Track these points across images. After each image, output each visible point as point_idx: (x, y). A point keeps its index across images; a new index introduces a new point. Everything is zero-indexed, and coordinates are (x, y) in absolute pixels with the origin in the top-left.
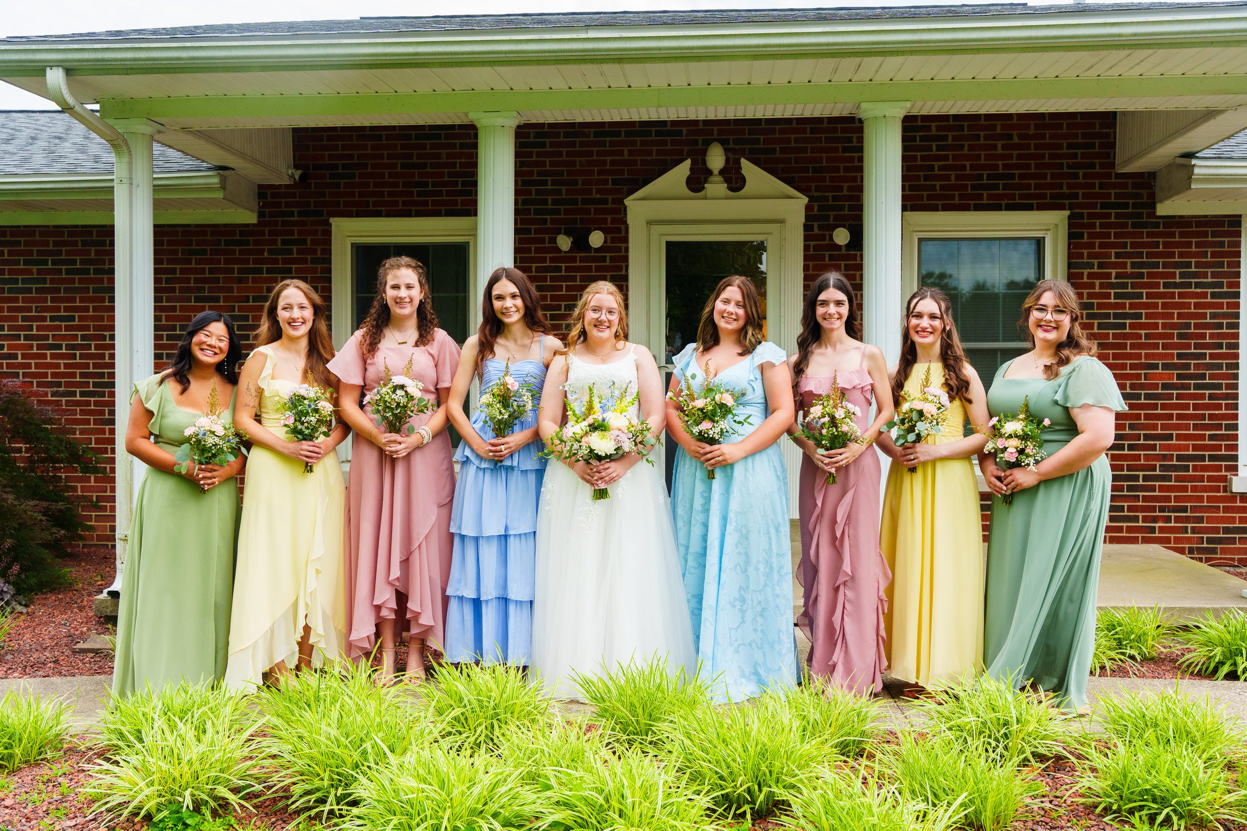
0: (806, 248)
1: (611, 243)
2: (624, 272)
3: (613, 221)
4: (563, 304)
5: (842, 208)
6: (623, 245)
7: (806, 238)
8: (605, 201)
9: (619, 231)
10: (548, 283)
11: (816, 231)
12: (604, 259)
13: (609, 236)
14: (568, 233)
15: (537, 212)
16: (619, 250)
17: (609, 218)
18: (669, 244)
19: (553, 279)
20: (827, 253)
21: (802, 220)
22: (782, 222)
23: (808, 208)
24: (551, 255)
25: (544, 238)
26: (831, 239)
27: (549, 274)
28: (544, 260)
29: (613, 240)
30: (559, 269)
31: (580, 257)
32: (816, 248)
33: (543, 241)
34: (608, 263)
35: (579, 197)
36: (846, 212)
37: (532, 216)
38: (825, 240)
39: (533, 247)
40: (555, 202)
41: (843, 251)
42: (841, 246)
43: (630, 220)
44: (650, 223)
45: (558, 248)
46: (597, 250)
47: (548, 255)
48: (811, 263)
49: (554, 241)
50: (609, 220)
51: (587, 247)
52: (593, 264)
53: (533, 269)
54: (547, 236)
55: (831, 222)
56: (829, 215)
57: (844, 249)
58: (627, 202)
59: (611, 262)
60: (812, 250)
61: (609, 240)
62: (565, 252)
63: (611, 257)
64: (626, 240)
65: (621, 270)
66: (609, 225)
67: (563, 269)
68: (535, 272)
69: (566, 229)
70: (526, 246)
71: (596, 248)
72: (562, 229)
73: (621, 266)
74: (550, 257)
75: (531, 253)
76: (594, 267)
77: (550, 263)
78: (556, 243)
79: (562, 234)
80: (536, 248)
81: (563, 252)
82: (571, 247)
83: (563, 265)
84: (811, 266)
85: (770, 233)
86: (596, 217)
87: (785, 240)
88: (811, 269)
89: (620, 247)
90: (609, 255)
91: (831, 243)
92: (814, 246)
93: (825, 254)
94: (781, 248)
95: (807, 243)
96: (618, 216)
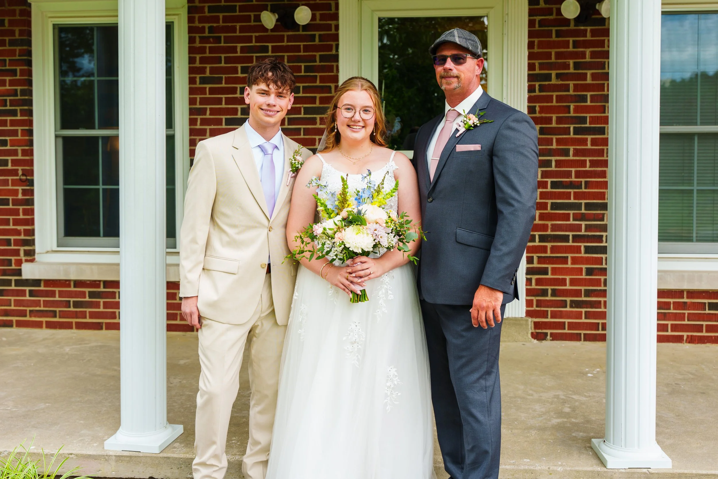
0: (531, 24)
1: (320, 20)
2: (334, 52)
6: (333, 23)
7: (531, 13)
9: (328, 7)
11: (542, 5)
12: (312, 38)
13: (318, 13)
14: (273, 11)
16: (328, 27)
18: (381, 20)
20: (554, 29)
24: (257, 34)
25: (250, 16)
26: (560, 13)
27: (255, 55)
28: (249, 39)
29: (323, 17)
30: (265, 49)
31: (288, 36)
32: (542, 23)
33: (247, 19)
34: (317, 42)
38: (552, 14)
39: (238, 25)
41: (572, 27)
42: (568, 20)
45: (263, 26)
46: (306, 27)
47: (254, 35)
48: (536, 40)
49: (258, 18)
51: (295, 26)
52: (302, 44)
53: (239, 50)
54: (252, 14)
57: (573, 24)
59: (320, 40)
60: (537, 26)
61: (317, 17)
62: (272, 30)
63: (320, 35)
64: (336, 17)
65: (331, 50)
66: (318, 1)
67: (270, 48)
68: (241, 53)
69: (271, 5)
70: (230, 24)
71: (303, 26)
72: (267, 5)
73: (331, 46)
74: (256, 36)
75: (236, 33)
76: (302, 47)
77: (256, 42)
78: (260, 21)
79: (267, 10)
80: (241, 27)
81: (269, 31)
82: (275, 25)
83: (270, 45)
84: (536, 43)
85: (492, 8)
87: (507, 14)
88: (536, 47)
89: (330, 25)
90: (317, 33)
91: (559, 17)
92: (540, 21)
93: (552, 30)
94: (503, 24)
95: (532, 18)
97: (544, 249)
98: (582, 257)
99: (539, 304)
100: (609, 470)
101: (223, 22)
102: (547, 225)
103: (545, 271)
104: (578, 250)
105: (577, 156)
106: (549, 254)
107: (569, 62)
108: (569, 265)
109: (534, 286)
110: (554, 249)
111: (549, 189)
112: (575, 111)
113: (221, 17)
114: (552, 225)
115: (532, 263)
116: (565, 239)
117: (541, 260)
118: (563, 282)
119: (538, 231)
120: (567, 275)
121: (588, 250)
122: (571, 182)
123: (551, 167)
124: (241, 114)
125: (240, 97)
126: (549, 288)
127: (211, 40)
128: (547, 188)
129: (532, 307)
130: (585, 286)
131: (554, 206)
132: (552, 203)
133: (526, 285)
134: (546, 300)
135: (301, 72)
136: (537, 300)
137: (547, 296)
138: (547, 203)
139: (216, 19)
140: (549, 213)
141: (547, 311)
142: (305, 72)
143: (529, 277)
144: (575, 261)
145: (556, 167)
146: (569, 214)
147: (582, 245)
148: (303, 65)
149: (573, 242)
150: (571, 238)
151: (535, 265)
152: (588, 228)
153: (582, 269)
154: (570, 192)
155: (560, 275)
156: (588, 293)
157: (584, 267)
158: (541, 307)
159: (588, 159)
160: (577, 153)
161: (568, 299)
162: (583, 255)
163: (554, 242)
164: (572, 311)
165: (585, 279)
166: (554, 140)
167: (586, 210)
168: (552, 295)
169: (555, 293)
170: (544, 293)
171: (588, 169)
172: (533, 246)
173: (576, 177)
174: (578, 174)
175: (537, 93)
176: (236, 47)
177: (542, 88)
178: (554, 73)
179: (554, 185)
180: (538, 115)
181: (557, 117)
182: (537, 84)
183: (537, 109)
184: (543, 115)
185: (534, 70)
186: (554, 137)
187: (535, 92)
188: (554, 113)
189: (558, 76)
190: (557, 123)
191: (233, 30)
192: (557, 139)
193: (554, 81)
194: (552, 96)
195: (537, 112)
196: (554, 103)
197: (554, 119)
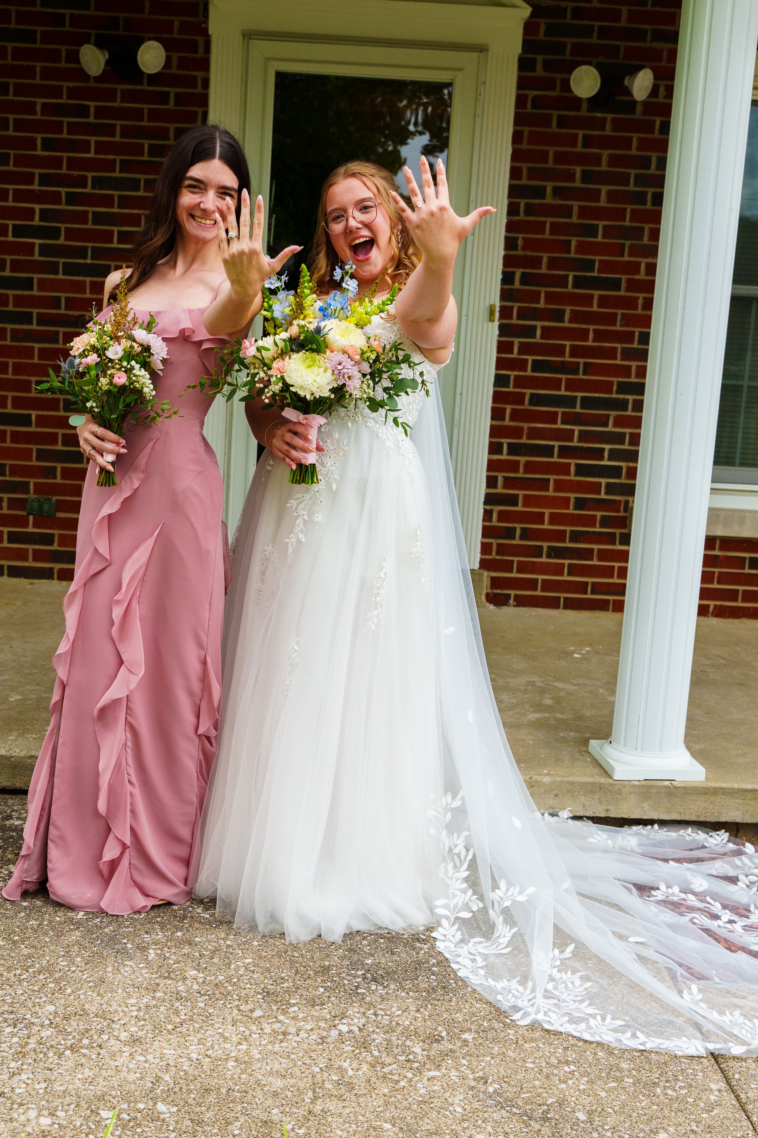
0: (520, 101)
1: (179, 68)
3: (184, 28)
4: (90, 175)
5: (588, 31)
6: (200, 75)
7: (522, 83)
9: (193, 47)
10: (65, 135)
11: (539, 71)
12: (164, 98)
13: (175, 56)
14: (100, 45)
16: (192, 82)
17: (177, 21)
18: (281, 76)
19: (73, 128)
20: (555, 113)
21: (518, 49)
22: (482, 49)
23: (529, 27)
24: (71, 84)
25: (59, 51)
26: (566, 86)
27: (66, 119)
28: (57, 92)
29: (183, 64)
30: (84, 111)
31: (123, 91)
32: (537, 102)
33: (55, 56)
34: (171, 105)
36: (594, 40)
37: (38, 8)
38: (553, 89)
39: (39, 66)
41: (584, 112)
42: (579, 100)
43: (214, 27)
44: (248, 35)
45: (82, 70)
46: (154, 79)
47: (65, 84)
48: (526, 130)
49: (74, 57)
50: (177, 24)
51: (135, 74)
52: (146, 106)
53: (38, 108)
54: (63, 48)
55: (567, 57)
56: (565, 44)
57: (585, 106)
59: (177, 103)
60: (529, 105)
61: (175, 62)
62: (97, 79)
63: (177, 94)
64: (205, 65)
65: (194, 121)
66: (176, 35)
67: (92, 110)
68: (42, 115)
69: (96, 35)
70: (25, 63)
71: (150, 76)
72: (89, 35)
73: (196, 113)
74: (68, 87)
75: (34, 78)
76: (146, 112)
77: (69, 98)
78: (78, 62)
79: (89, 43)
80: (43, 69)
81: (92, 79)
82: (104, 70)
83: (92, 104)
84: (526, 135)
85: (460, 70)
86: (152, 17)
87: (484, 83)
88: (525, 141)
89: (195, 78)
90: (173, 91)
91: (565, 94)
92: (535, 99)
93: (552, 115)
94: (476, 98)
95: (522, 92)
96: (192, 19)
97: (514, 466)
98: (571, 481)
99: (502, 549)
100: (616, 783)
101: (13, 59)
102: (522, 428)
103: (513, 500)
104: (565, 469)
105: (576, 322)
106: (521, 475)
107: (575, 170)
108: (551, 493)
109: (495, 522)
110: (529, 467)
111: (529, 373)
112: (578, 251)
113: (10, 50)
114: (529, 429)
115: (495, 487)
116: (548, 451)
117: (508, 483)
118: (539, 518)
119: (508, 438)
120: (546, 507)
121: (581, 470)
122: (563, 362)
123: (534, 337)
124: (41, 220)
125: (39, 190)
126: (518, 526)
128: (525, 370)
129: (491, 554)
130: (572, 525)
131: (535, 400)
132: (532, 394)
133: (484, 520)
134: (512, 545)
135: (143, 155)
136: (498, 545)
137: (514, 538)
138: (524, 394)
140: (526, 410)
141: (513, 561)
142: (149, 156)
143: (488, 507)
144: (559, 486)
145: (542, 337)
146: (556, 413)
147: (573, 462)
148: (146, 143)
149: (559, 456)
150: (556, 450)
151: (500, 490)
152: (584, 436)
153: (569, 499)
154: (561, 379)
155: (535, 507)
156: (576, 537)
157: (572, 496)
158: (503, 554)
159: (592, 327)
160: (575, 317)
161: (545, 545)
162: (572, 477)
163: (530, 455)
164: (550, 563)
165: (573, 514)
166: (543, 296)
167: (582, 407)
168: (522, 538)
169: (526, 534)
170: (510, 533)
171: (590, 343)
172: (498, 460)
173: (571, 356)
174: (575, 352)
175: (522, 217)
176: (34, 104)
177: (530, 210)
178: (550, 186)
179: (537, 366)
180: (520, 252)
181: (550, 258)
182: (523, 202)
183: (520, 242)
184: (529, 253)
185: (520, 179)
186: (543, 290)
187: (518, 214)
188: (545, 252)
189: (556, 191)
190: (549, 268)
191: (30, 73)
192: (547, 293)
193: (549, 199)
194: (545, 223)
195: (520, 248)
196: (547, 235)
197: (545, 260)
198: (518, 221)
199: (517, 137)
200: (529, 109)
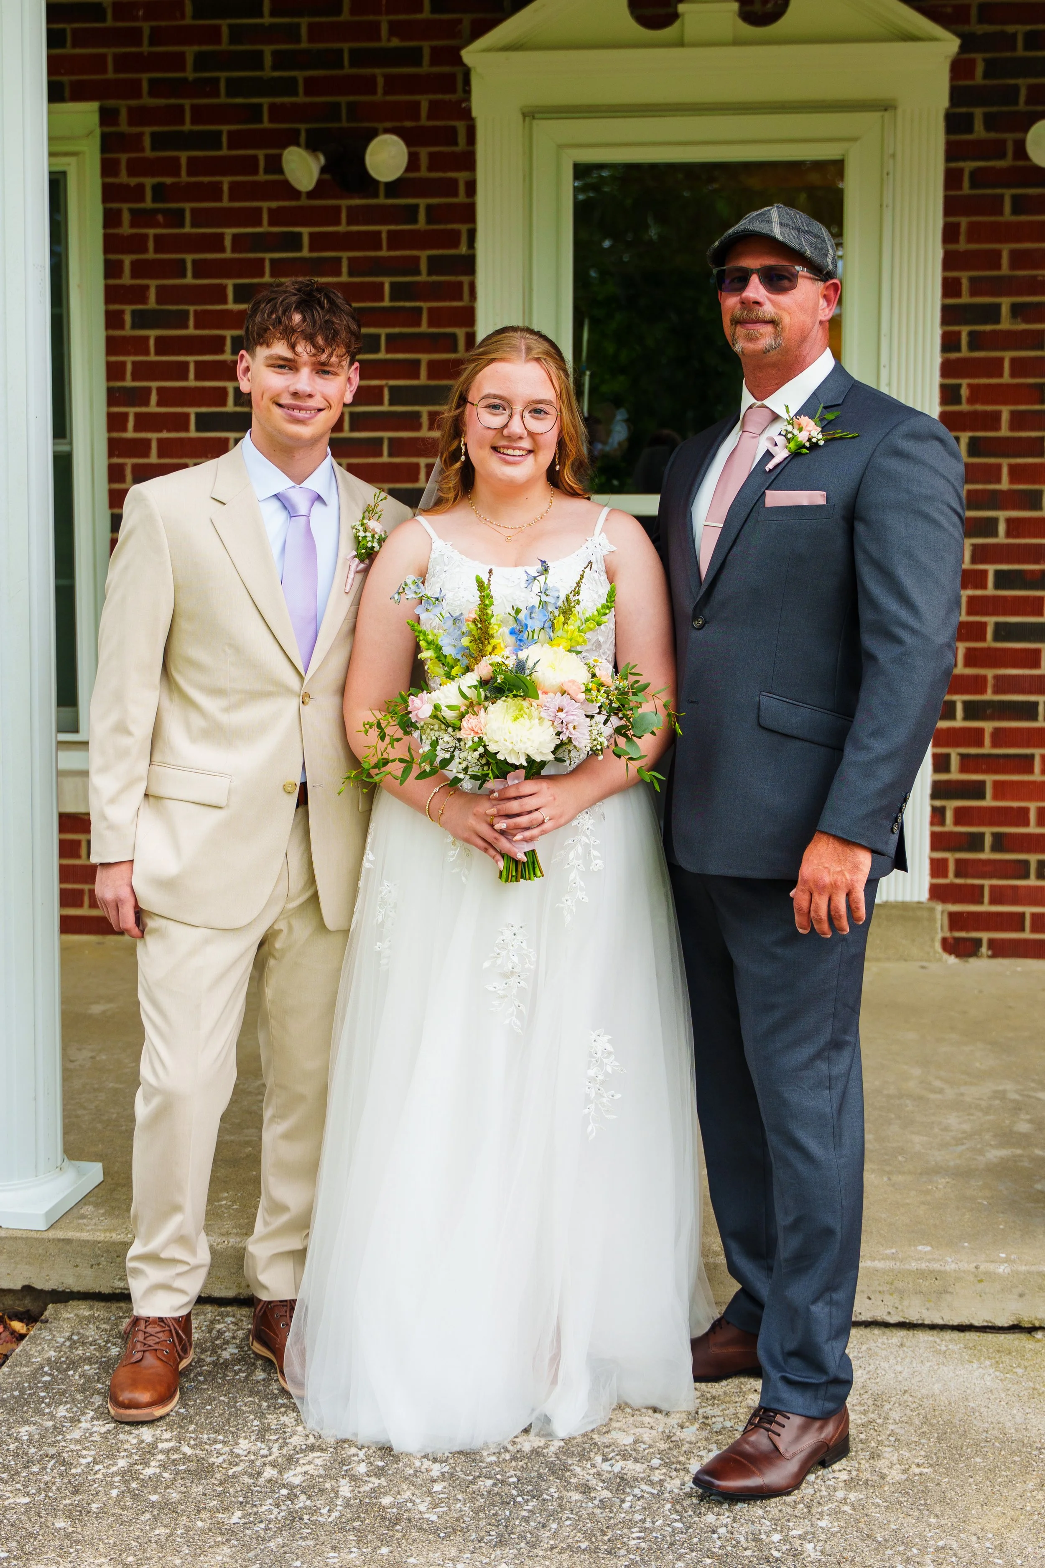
0: (952, 179)
1: (430, 169)
2: (464, 249)
3: (436, 110)
6: (461, 176)
7: (953, 152)
8: (414, 57)
9: (450, 136)
11: (980, 131)
12: (409, 213)
13: (421, 154)
14: (315, 144)
15: (235, 86)
16: (449, 188)
17: (425, 101)
18: (582, 170)
19: (278, 267)
20: (1008, 193)
21: (943, 100)
22: (886, 106)
23: (958, 67)
24: (273, 204)
25: (255, 158)
26: (1020, 153)
27: (269, 256)
28: (254, 217)
29: (435, 162)
30: (294, 242)
31: (348, 209)
32: (977, 178)
33: (249, 165)
34: (422, 224)
35: (346, 46)
37: (223, 100)
38: (1004, 155)
39: (226, 181)
40: (281, 61)
42: (1043, 172)
43: (478, 107)
44: (530, 114)
45: (286, 183)
46: (391, 188)
47: (265, 205)
48: (964, 222)
49: (275, 164)
50: (424, 106)
51: (366, 184)
52: (384, 229)
53: (228, 243)
54: (261, 154)
55: (1020, 106)
56: (1016, 87)
58: (470, 55)
59: (430, 220)
60: (966, 183)
61: (421, 161)
62: (309, 195)
63: (429, 207)
64: (466, 163)
65: (457, 244)
66: (422, 120)
67: (306, 240)
68: (233, 251)
69: (308, 131)
70: (206, 179)
71: (387, 184)
72: (297, 132)
73: (458, 233)
74: (269, 209)
75: (220, 199)
76: (384, 236)
77: (270, 224)
78: (281, 172)
79: (298, 145)
80: (233, 186)
81: (304, 196)
82: (319, 182)
83: (305, 231)
84: (963, 228)
85: (854, 139)
86: (390, 98)
87: (893, 156)
88: (962, 238)
89: (455, 182)
90: (422, 202)
91: (1021, 163)
92: (974, 174)
93: (1002, 197)
94: (882, 179)
95: (953, 165)
96: (447, 97)
97: (975, 737)
99: (964, 868)
101: (188, 175)
102: (985, 677)
103: (976, 790)
106: (986, 750)
107: (1043, 276)
108: (1038, 776)
109: (949, 826)
110: (999, 737)
111: (990, 590)
113: (184, 161)
114: (997, 678)
115: (949, 769)
116: (1029, 711)
117: (967, 763)
118: (1021, 816)
119: (962, 693)
120: (1031, 799)
122: (1043, 572)
123: (996, 535)
126: (988, 831)
127: (160, 218)
128: (984, 586)
129: (946, 876)
131: (1003, 632)
132: (997, 625)
133: (932, 823)
134: (979, 860)
135: (383, 300)
136: (959, 861)
137: (982, 850)
138: (985, 625)
139: (172, 167)
140: (989, 649)
141: (983, 886)
142: (391, 299)
143: (939, 802)
145: (1008, 534)
146: (1038, 651)
148: (388, 281)
150: (1041, 709)
151: (957, 775)
154: (1042, 598)
155: (1013, 800)
158: (966, 876)
161: (1033, 860)
163: (1000, 719)
164: (1042, 887)
166: (1005, 470)
168: (994, 849)
169: (1003, 842)
170: (975, 842)
172: (949, 729)
175: (965, 352)
176: (221, 236)
177: (976, 341)
178: (1005, 303)
179: (1003, 581)
180: (964, 407)
181: (1013, 413)
182: (964, 331)
183: (964, 392)
184: (979, 407)
185: (958, 294)
186: (1005, 463)
187: (958, 349)
188: (1005, 403)
189: (1017, 311)
190: (1013, 427)
191: (215, 192)
192: (1012, 468)
193: (1006, 324)
194: (1001, 360)
195: (964, 399)
196: (1006, 378)
197: (1005, 417)
198: (958, 360)
199: (950, 234)
200: (966, 188)
